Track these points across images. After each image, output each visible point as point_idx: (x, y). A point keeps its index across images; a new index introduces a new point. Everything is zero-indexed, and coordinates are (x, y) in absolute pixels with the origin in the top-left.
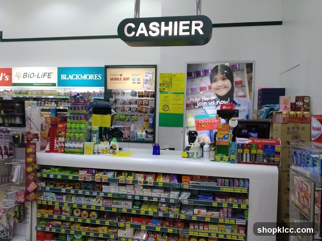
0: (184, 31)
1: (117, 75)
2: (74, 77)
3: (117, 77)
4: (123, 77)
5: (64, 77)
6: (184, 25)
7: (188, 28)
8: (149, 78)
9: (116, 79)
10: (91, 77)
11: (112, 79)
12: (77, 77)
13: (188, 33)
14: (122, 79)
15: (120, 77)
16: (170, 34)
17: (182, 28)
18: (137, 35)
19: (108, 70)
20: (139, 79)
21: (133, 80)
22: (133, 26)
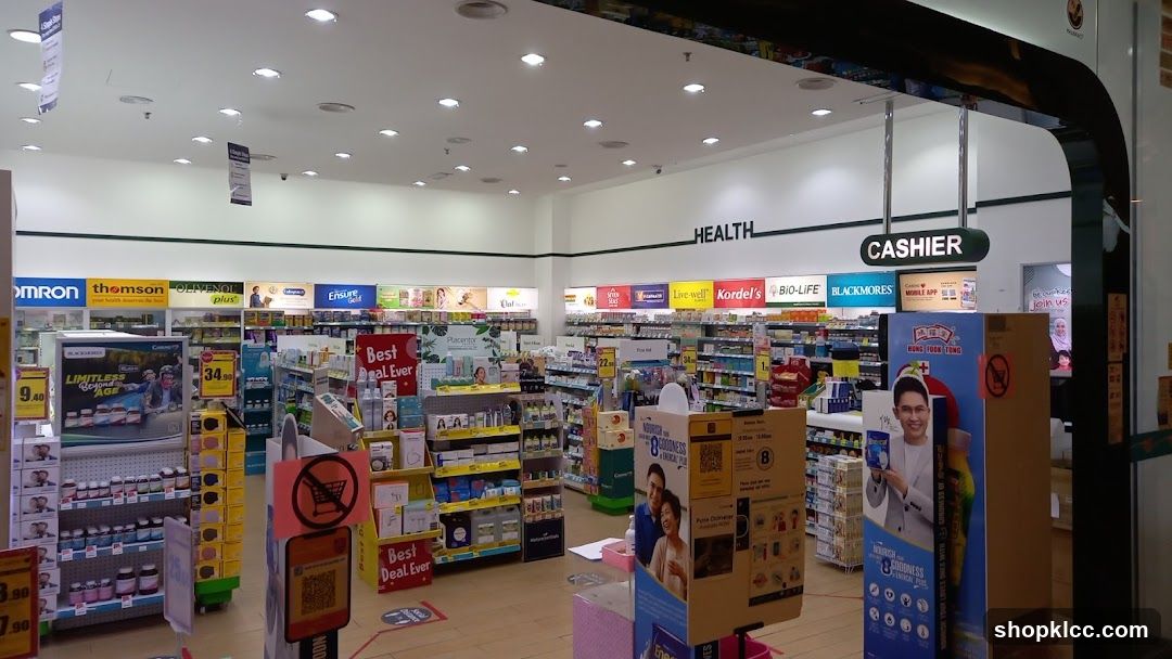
0: (938, 249)
1: (917, 286)
2: (852, 291)
3: (917, 289)
4: (926, 288)
5: (836, 291)
6: (938, 242)
7: (942, 245)
8: (970, 290)
9: (915, 293)
10: (876, 290)
11: (908, 293)
12: (856, 291)
13: (943, 253)
14: (926, 293)
15: (921, 289)
16: (921, 254)
17: (935, 245)
18: (883, 257)
19: (903, 277)
20: (953, 292)
21: (944, 293)
22: (878, 244)
